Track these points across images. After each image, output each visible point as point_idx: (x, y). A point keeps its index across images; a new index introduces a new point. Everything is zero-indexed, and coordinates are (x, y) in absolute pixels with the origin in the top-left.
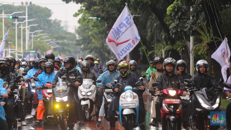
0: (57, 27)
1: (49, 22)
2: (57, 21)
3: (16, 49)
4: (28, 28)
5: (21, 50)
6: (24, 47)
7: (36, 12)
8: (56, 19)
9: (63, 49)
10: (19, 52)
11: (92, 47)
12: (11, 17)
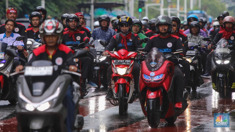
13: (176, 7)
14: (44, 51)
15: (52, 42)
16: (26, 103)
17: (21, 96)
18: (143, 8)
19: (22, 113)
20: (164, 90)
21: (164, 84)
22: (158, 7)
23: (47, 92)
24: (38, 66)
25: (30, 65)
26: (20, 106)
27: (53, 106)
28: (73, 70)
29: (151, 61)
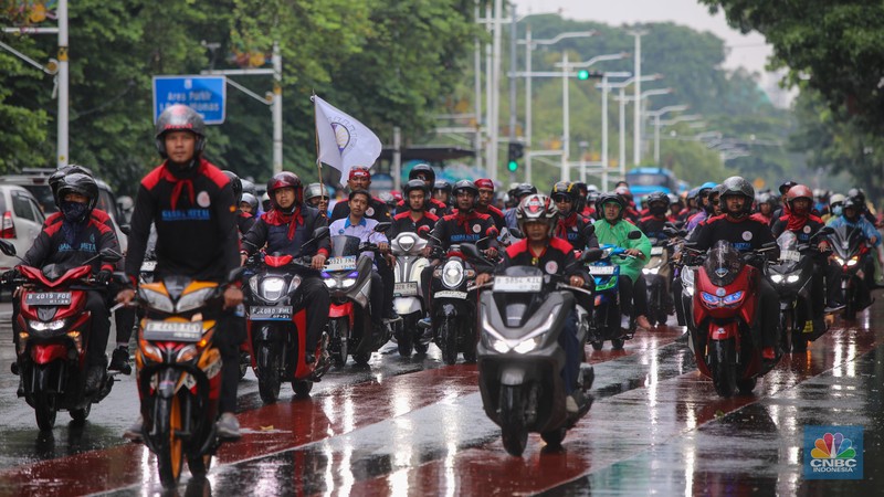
0: (745, 92)
1: (718, 76)
2: (744, 75)
3: (605, 163)
4: (641, 101)
5: (618, 166)
6: (630, 157)
7: (677, 48)
8: (741, 69)
9: (759, 161)
10: (615, 170)
11: (834, 157)
12: (583, 75)
13: (600, 160)
14: (524, 250)
15: (539, 235)
16: (495, 339)
17: (486, 326)
18: (520, 161)
19: (487, 355)
20: (743, 321)
21: (744, 311)
22: (557, 158)
23: (532, 322)
24: (516, 275)
25: (502, 273)
26: (485, 345)
27: (541, 345)
28: (577, 284)
29: (717, 267)
